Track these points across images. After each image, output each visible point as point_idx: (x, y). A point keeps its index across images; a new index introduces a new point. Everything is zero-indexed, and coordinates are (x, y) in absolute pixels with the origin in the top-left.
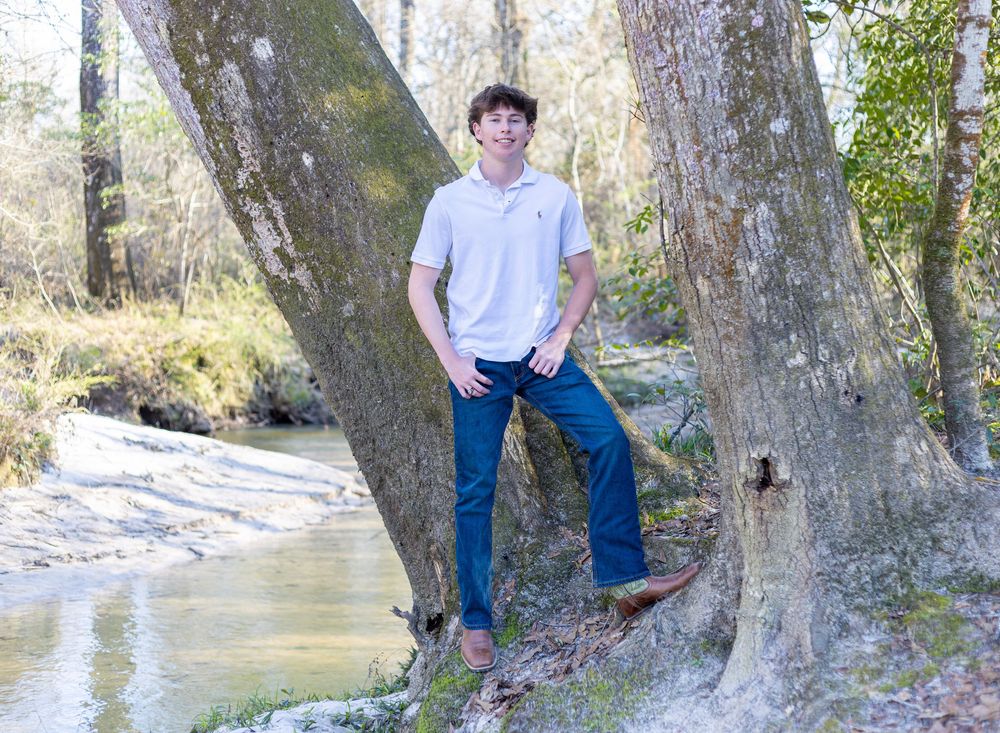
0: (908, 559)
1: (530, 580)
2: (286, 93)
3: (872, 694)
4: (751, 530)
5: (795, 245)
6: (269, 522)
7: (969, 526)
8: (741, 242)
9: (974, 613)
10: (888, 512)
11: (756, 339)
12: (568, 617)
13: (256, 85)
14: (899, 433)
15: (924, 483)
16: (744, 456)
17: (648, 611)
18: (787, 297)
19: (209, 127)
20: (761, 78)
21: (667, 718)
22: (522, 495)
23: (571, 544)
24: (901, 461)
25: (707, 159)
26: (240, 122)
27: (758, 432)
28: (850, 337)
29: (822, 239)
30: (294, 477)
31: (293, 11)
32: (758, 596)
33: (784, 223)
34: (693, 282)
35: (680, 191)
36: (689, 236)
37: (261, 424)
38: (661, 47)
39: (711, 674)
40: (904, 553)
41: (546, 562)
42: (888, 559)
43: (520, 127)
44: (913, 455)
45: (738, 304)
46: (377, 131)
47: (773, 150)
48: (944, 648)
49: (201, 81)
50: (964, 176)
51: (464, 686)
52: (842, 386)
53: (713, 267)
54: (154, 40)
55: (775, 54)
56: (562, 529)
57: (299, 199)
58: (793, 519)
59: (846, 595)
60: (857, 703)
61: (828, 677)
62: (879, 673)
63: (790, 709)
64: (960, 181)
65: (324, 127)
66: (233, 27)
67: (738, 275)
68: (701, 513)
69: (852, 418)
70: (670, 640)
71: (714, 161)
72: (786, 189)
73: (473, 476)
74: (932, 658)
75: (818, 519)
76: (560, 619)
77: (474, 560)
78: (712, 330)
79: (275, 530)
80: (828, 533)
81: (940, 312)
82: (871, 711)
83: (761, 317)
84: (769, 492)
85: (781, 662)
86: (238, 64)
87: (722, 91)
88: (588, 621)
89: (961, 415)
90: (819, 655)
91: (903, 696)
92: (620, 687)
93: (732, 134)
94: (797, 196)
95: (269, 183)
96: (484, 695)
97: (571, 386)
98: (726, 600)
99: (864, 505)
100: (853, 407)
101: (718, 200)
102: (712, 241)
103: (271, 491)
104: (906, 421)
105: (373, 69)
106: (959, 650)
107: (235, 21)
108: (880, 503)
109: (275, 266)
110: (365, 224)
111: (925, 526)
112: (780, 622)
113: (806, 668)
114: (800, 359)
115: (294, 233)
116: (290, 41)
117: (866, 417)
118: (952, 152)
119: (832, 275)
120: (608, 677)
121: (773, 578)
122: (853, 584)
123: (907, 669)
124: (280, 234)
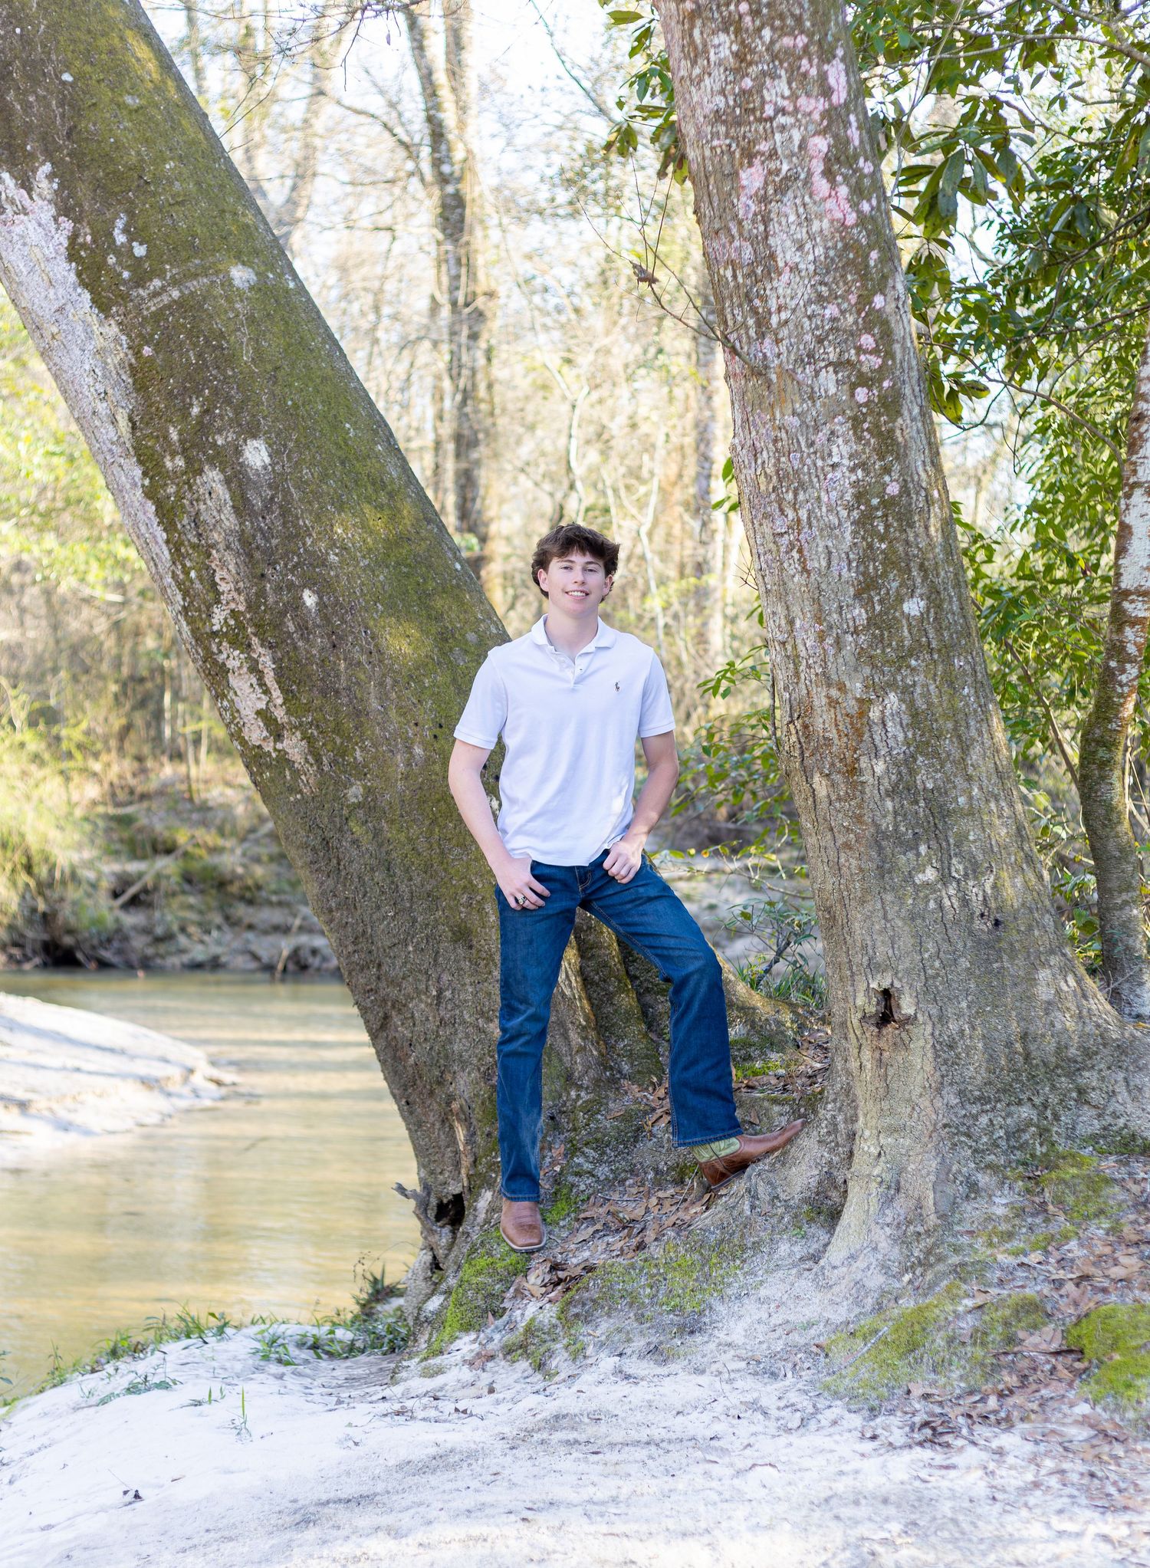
0: (1049, 1113)
1: (587, 1144)
2: (285, 513)
3: (1000, 1257)
4: (868, 1074)
5: (928, 743)
6: (78, 1118)
7: (1121, 1076)
8: (866, 736)
9: (1121, 1173)
10: (1027, 1057)
11: (880, 849)
12: (634, 1190)
13: (245, 500)
14: (1043, 965)
15: (1070, 1025)
16: (862, 986)
17: (739, 1177)
18: (917, 802)
19: (178, 550)
20: (895, 552)
21: (763, 1292)
22: (575, 1038)
23: (636, 1101)
24: (1044, 997)
25: (830, 641)
26: (221, 546)
27: (879, 958)
28: (988, 851)
29: (959, 737)
30: (112, 1050)
31: (296, 406)
32: (874, 1151)
33: (915, 718)
34: (808, 780)
35: (797, 674)
36: (806, 727)
37: (27, 966)
38: (782, 511)
39: (815, 1246)
40: (1045, 1105)
41: (606, 1122)
42: (1025, 1112)
43: (597, 578)
44: (1058, 992)
45: (860, 807)
46: (398, 564)
47: (906, 633)
48: (1083, 1210)
49: (171, 489)
50: (1128, 666)
51: (505, 1268)
52: (977, 907)
53: (833, 765)
54: (108, 433)
55: (911, 525)
56: (625, 1082)
57: (296, 648)
58: (917, 1061)
59: (976, 1151)
60: (984, 1266)
61: (951, 1240)
62: (1010, 1235)
63: (907, 1278)
64: (1123, 671)
65: (333, 558)
66: (218, 423)
67: (861, 773)
68: (802, 1068)
69: (989, 945)
70: (767, 1208)
71: (838, 643)
72: (920, 678)
73: (522, 1007)
74: (1070, 1220)
75: (945, 1062)
76: (624, 1193)
77: (522, 1112)
78: (829, 836)
79: (87, 1133)
80: (957, 1079)
81: (1097, 825)
82: (998, 1274)
83: (887, 823)
84: (890, 1029)
85: (898, 1226)
86: (222, 471)
87: (850, 563)
88: (661, 1194)
89: (1120, 947)
90: (942, 1216)
91: (1034, 1258)
92: (706, 1261)
93: (860, 614)
94: (932, 687)
95: (256, 626)
96: (532, 1278)
97: (650, 899)
98: (836, 1159)
99: (1000, 1048)
100: (990, 932)
101: (842, 688)
102: (833, 734)
103: (78, 1070)
104: (1052, 952)
105: (392, 482)
106: (1102, 1212)
107: (221, 416)
108: (1018, 1046)
109: (256, 733)
110: (382, 684)
111: (1068, 1075)
112: (898, 1183)
113: (927, 1232)
114: (930, 874)
115: (285, 691)
116: (291, 445)
117: (1004, 945)
118: (1115, 637)
119: (969, 779)
120: (692, 1250)
121: (893, 1130)
122: (985, 1139)
123: (1042, 1231)
124: (267, 692)
